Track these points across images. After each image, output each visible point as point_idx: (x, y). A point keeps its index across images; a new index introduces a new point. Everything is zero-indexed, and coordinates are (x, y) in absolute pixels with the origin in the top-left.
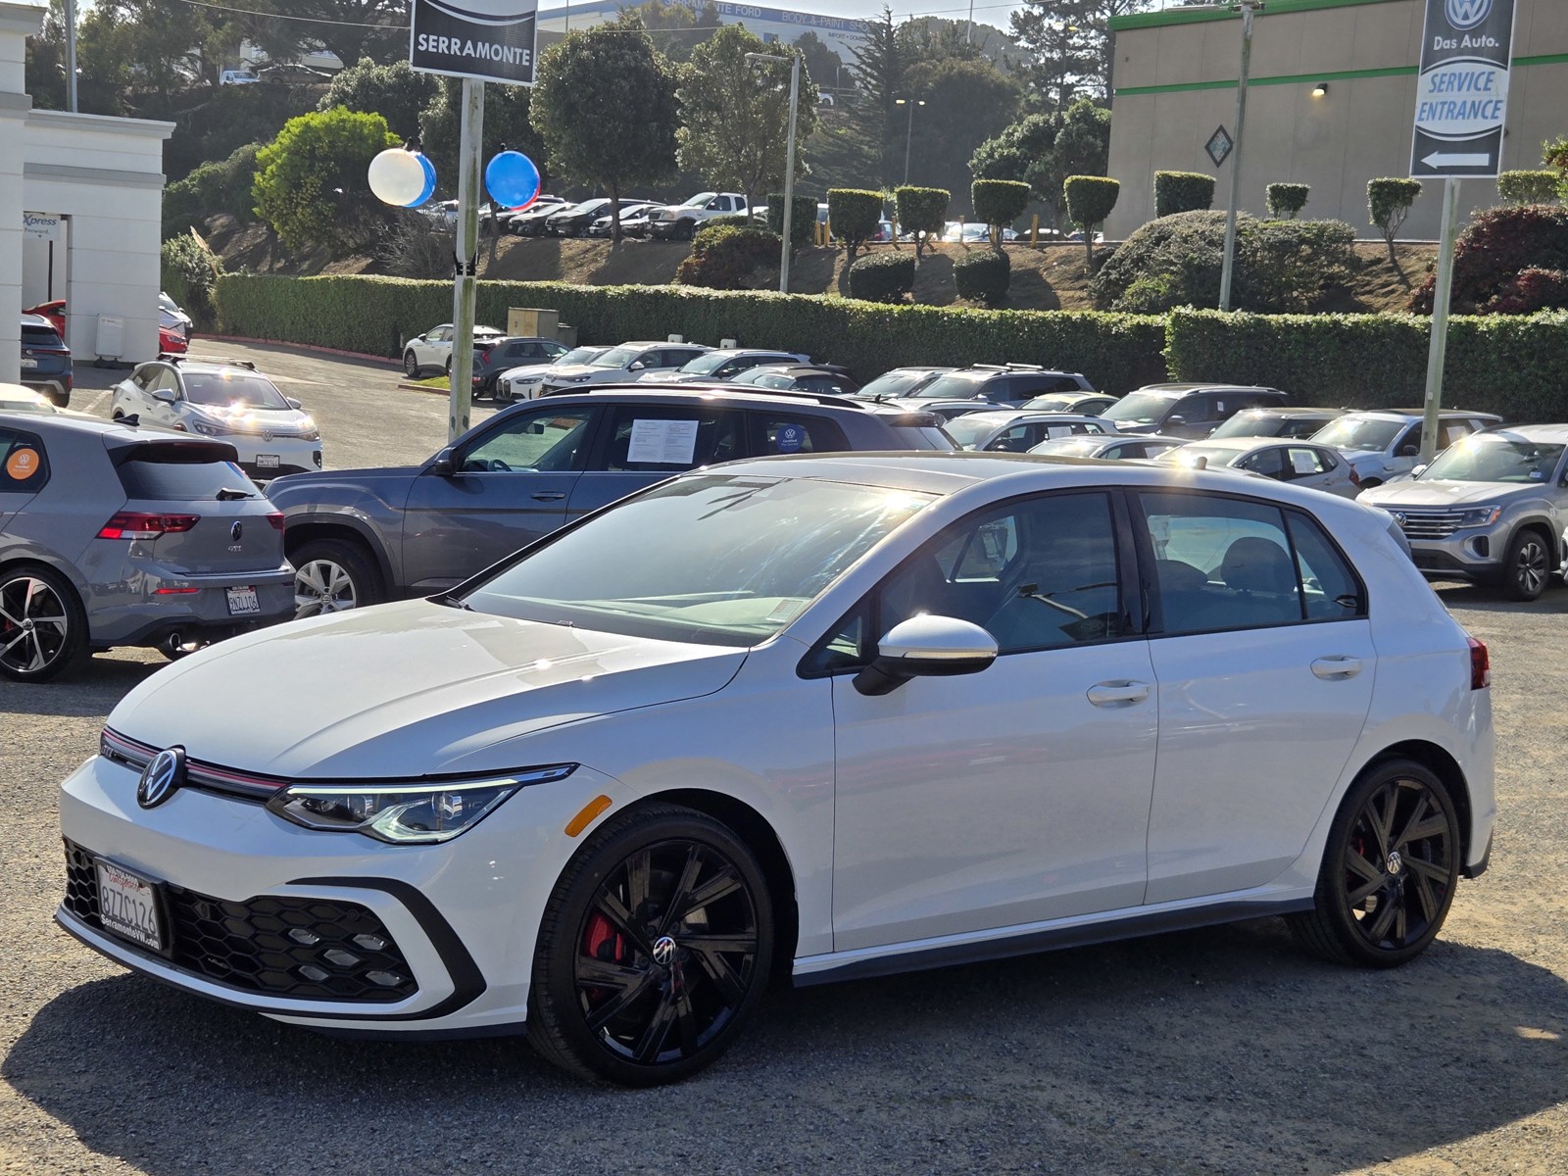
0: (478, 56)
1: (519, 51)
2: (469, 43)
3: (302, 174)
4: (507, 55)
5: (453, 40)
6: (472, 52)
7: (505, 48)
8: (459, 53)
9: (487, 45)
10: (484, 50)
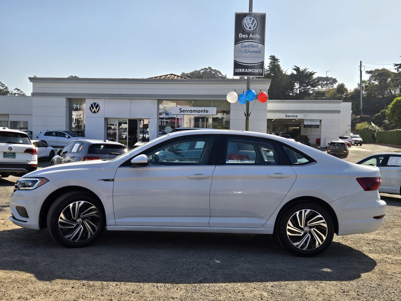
0: (249, 72)
1: (259, 70)
2: (246, 70)
3: (396, 110)
4: (256, 71)
5: (243, 69)
6: (247, 71)
7: (256, 70)
8: (244, 72)
9: (251, 69)
10: (250, 70)
